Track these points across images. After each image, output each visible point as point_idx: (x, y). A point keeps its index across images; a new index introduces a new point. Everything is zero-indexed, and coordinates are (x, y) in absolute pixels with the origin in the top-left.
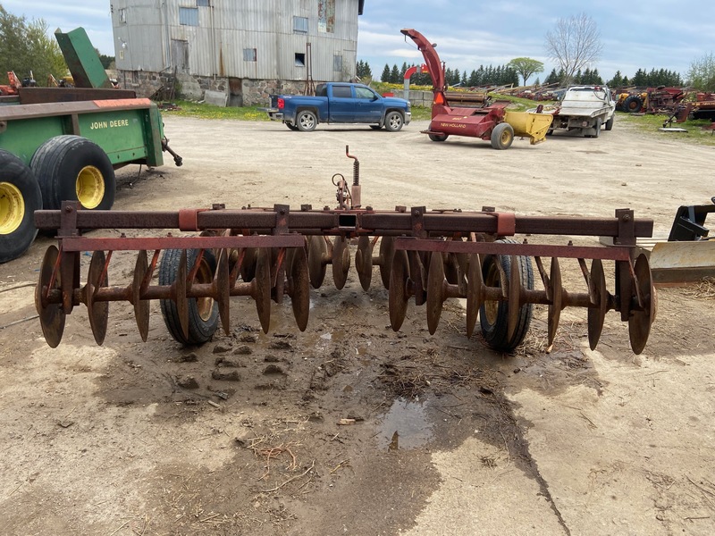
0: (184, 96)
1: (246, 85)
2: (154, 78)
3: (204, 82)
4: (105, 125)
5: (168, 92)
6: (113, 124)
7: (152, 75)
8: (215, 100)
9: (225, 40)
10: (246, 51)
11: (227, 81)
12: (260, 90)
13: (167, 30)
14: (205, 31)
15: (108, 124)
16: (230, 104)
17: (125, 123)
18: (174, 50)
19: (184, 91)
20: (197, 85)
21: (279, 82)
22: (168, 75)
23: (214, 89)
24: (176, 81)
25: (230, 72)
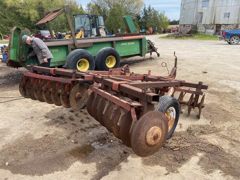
0: (198, 32)
1: (223, 27)
2: (190, 27)
3: (206, 27)
4: (126, 44)
5: (193, 31)
6: (129, 44)
7: (189, 26)
8: (209, 33)
9: (218, 10)
10: (225, 14)
11: (215, 26)
12: (228, 29)
13: (197, 10)
14: (211, 8)
15: (127, 44)
16: (215, 34)
17: (133, 43)
18: (198, 16)
19: (198, 30)
20: (204, 28)
21: (237, 25)
22: (194, 25)
23: (210, 29)
24: (196, 27)
25: (217, 22)
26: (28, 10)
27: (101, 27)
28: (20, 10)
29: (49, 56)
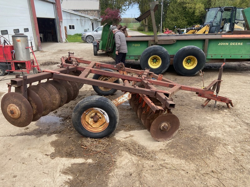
15: (229, 44)
17: (239, 43)
26: (195, 4)
27: (238, 22)
28: (187, 5)
29: (122, 51)
